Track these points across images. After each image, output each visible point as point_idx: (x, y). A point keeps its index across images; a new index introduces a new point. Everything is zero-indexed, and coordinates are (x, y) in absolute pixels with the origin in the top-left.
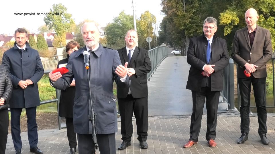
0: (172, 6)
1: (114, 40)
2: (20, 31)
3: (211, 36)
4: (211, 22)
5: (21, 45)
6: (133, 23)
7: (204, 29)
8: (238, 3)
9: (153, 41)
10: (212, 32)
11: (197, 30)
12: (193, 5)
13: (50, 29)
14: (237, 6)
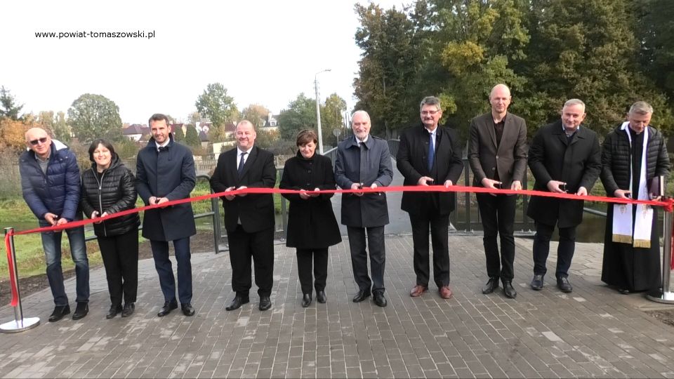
0: (368, 87)
1: (290, 133)
2: (156, 118)
3: (433, 125)
4: (432, 104)
5: (160, 141)
6: (316, 111)
7: (422, 115)
8: (455, 85)
9: (342, 134)
10: (435, 119)
11: (401, 119)
12: (396, 88)
13: (203, 117)
14: (454, 89)
